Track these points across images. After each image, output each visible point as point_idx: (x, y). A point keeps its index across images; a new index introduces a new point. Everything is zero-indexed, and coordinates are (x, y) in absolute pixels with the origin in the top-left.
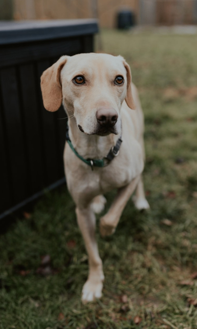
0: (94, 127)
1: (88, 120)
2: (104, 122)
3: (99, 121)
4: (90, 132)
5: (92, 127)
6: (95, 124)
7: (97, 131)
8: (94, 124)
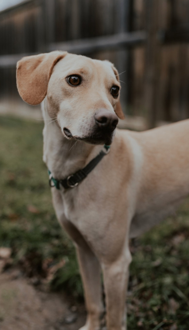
0: (90, 130)
1: (83, 121)
2: (104, 124)
3: (97, 122)
4: (83, 135)
5: (87, 129)
6: (91, 126)
7: (92, 134)
8: (89, 126)
